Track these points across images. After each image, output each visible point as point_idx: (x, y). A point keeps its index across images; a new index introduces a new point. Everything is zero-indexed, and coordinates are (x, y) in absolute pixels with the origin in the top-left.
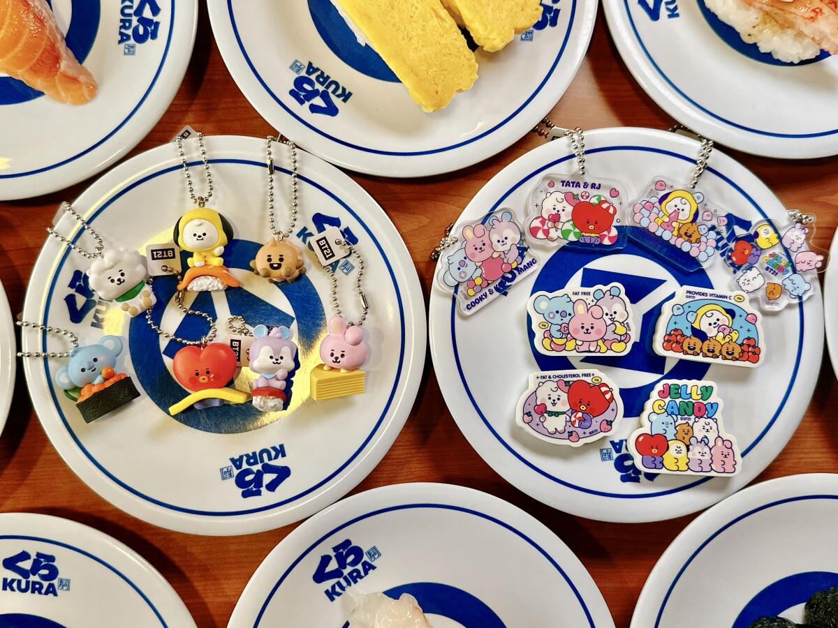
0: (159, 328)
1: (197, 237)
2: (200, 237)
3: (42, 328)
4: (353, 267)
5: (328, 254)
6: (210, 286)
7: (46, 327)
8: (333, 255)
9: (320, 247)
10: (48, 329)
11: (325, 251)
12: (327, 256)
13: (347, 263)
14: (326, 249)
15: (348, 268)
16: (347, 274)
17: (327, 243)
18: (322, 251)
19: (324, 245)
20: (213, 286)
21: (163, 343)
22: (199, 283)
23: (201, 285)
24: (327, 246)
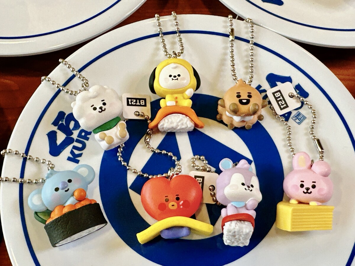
0: (127, 165)
1: (172, 77)
2: (175, 77)
3: (23, 156)
4: (305, 118)
5: (282, 105)
6: (179, 124)
7: (27, 155)
8: (287, 106)
9: (276, 98)
10: (28, 157)
11: (280, 102)
12: (282, 107)
13: (299, 114)
14: (281, 100)
15: (300, 118)
16: (299, 123)
17: (282, 95)
18: (278, 102)
19: (279, 97)
20: (182, 124)
21: (131, 178)
22: (170, 120)
23: (172, 123)
24: (281, 98)
